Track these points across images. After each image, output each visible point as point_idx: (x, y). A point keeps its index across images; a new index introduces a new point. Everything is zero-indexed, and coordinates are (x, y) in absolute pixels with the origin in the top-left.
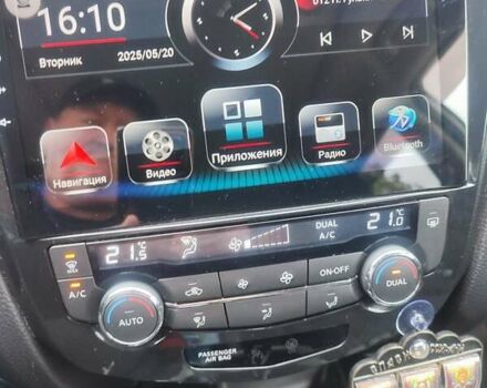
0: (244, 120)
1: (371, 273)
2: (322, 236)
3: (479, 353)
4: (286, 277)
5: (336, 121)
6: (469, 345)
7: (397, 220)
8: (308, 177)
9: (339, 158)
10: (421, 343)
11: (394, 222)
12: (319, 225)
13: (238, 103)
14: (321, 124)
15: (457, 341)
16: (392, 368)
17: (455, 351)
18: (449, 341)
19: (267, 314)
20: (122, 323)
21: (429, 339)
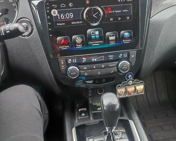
0: (95, 35)
1: (120, 66)
2: (110, 58)
3: (144, 84)
4: (103, 66)
5: (113, 36)
6: (141, 83)
7: (126, 56)
8: (108, 46)
9: (114, 43)
10: (131, 81)
11: (125, 56)
12: (110, 56)
13: (94, 32)
14: (110, 36)
15: (139, 82)
16: (125, 86)
17: (138, 84)
18: (137, 81)
19: (99, 73)
20: (72, 73)
21: (133, 81)
